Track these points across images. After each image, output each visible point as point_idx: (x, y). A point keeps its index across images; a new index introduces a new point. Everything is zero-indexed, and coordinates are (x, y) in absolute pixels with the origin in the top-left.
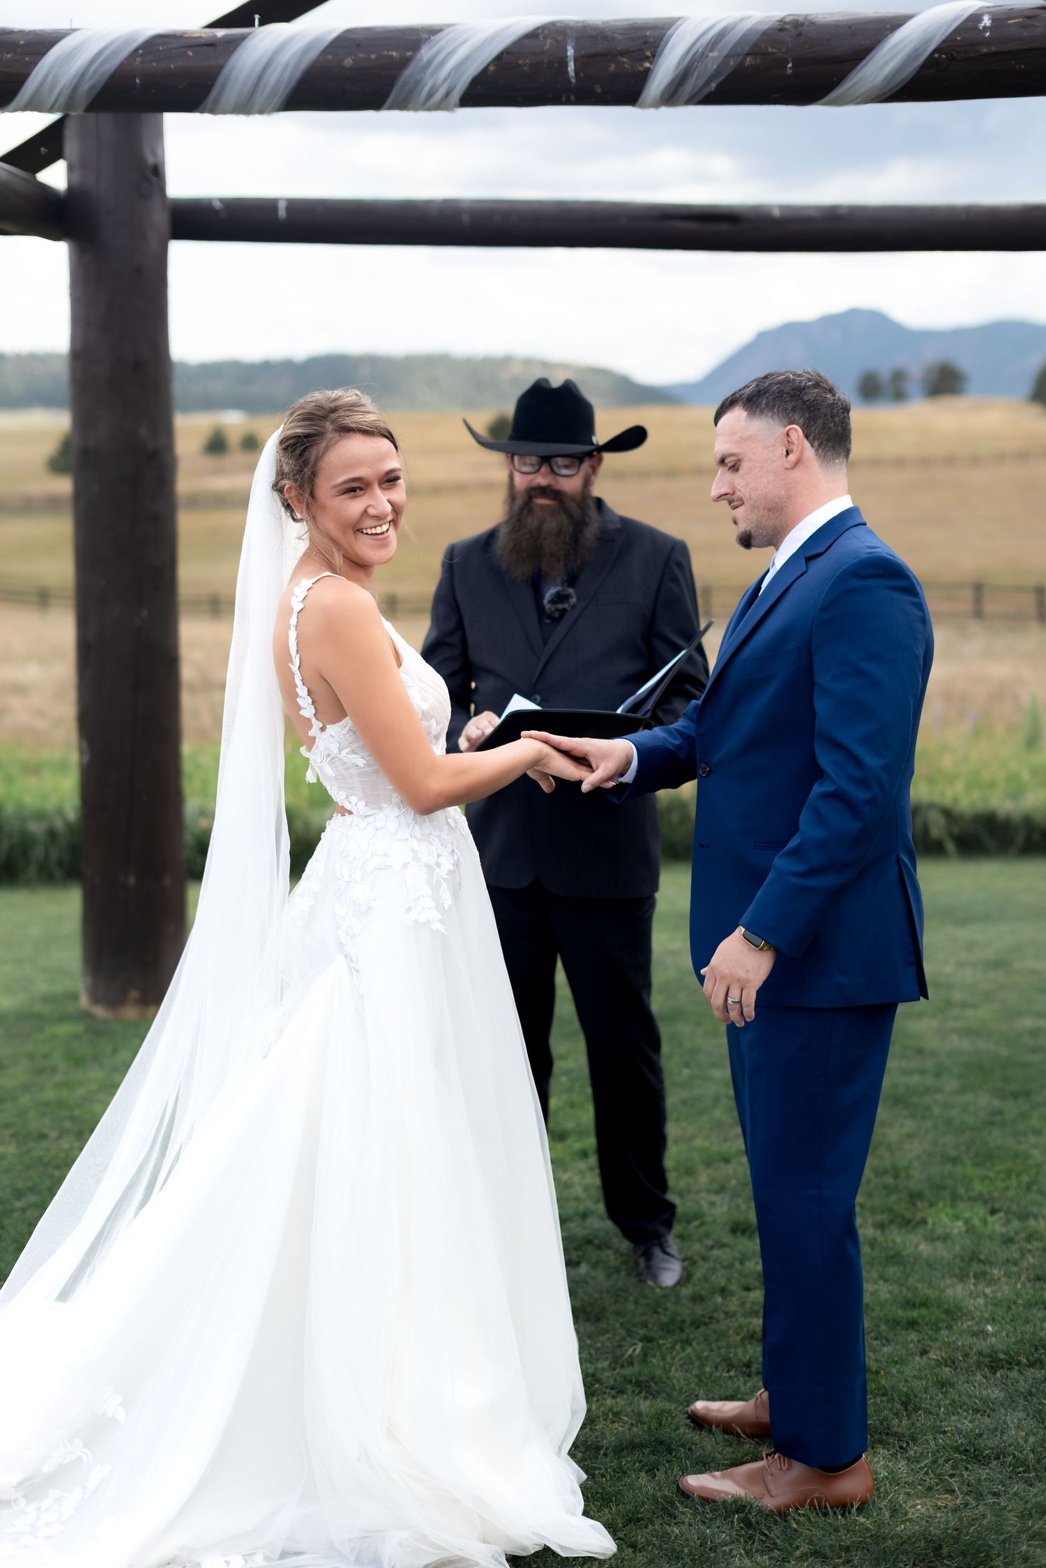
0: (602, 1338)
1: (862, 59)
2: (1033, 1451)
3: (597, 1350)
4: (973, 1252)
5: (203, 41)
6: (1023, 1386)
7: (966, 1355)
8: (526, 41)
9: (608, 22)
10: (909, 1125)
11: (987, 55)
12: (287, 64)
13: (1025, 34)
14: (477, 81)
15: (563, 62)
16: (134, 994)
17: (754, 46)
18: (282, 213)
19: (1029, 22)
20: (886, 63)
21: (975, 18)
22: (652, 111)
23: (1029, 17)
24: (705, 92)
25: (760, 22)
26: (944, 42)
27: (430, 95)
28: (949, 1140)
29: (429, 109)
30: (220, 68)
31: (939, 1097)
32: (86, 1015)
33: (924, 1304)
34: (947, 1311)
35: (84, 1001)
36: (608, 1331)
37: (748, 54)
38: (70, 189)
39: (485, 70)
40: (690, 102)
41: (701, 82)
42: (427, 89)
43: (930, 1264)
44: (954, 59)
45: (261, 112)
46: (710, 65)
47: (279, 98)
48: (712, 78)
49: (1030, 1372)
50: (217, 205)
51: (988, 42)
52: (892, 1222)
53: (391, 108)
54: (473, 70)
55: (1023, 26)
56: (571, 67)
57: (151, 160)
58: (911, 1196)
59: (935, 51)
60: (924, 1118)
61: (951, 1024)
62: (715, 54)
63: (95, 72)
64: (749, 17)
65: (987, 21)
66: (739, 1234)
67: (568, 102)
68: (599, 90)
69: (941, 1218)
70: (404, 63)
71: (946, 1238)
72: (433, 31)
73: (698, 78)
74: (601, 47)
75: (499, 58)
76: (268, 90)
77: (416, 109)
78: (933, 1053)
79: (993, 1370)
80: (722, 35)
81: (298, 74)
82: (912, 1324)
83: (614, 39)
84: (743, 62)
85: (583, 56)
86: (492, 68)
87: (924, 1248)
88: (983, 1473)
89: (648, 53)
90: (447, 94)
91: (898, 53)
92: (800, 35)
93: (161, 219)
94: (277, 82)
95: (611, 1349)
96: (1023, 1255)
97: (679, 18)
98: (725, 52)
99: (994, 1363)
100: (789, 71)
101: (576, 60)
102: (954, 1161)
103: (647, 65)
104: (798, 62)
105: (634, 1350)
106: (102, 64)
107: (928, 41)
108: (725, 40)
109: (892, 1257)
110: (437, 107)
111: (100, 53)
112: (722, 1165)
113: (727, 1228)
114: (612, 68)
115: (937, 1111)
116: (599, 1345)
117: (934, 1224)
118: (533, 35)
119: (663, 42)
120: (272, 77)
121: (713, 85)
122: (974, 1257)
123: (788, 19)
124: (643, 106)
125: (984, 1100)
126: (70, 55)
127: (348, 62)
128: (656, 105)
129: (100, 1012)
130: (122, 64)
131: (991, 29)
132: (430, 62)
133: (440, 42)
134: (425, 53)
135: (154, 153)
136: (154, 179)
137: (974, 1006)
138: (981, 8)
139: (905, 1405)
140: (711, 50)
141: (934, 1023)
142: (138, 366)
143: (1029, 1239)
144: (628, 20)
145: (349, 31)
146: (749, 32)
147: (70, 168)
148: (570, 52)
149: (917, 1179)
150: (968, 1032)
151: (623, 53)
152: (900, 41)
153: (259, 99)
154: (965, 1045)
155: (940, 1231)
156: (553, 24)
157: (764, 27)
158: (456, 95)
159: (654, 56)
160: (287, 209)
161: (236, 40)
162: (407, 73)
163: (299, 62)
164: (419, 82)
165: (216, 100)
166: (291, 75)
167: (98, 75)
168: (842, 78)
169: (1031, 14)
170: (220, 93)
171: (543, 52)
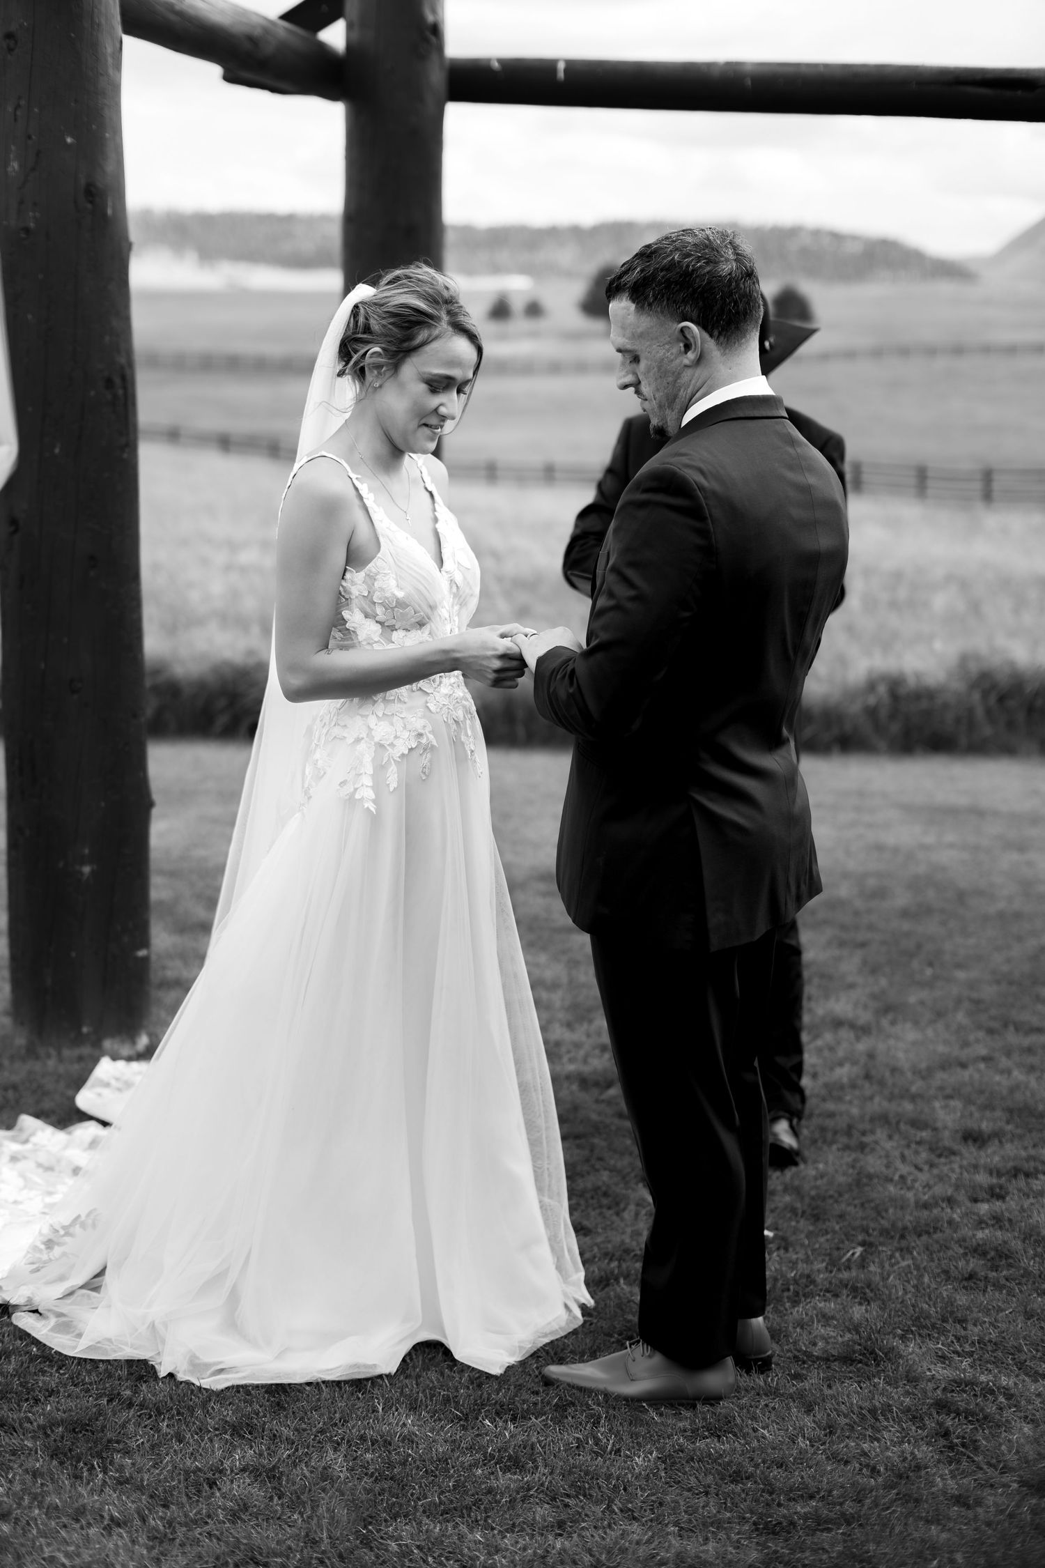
0: (822, 1240)
3: (814, 1250)
18: (561, 75)
36: (827, 1233)
38: (349, 49)
50: (496, 65)
57: (430, 18)
66: (970, 1142)
93: (437, 78)
95: (828, 1251)
105: (853, 1254)
112: (959, 1070)
113: (959, 1135)
116: (817, 1246)
135: (434, 11)
136: (433, 39)
142: (409, 230)
147: (350, 27)
160: (566, 70)
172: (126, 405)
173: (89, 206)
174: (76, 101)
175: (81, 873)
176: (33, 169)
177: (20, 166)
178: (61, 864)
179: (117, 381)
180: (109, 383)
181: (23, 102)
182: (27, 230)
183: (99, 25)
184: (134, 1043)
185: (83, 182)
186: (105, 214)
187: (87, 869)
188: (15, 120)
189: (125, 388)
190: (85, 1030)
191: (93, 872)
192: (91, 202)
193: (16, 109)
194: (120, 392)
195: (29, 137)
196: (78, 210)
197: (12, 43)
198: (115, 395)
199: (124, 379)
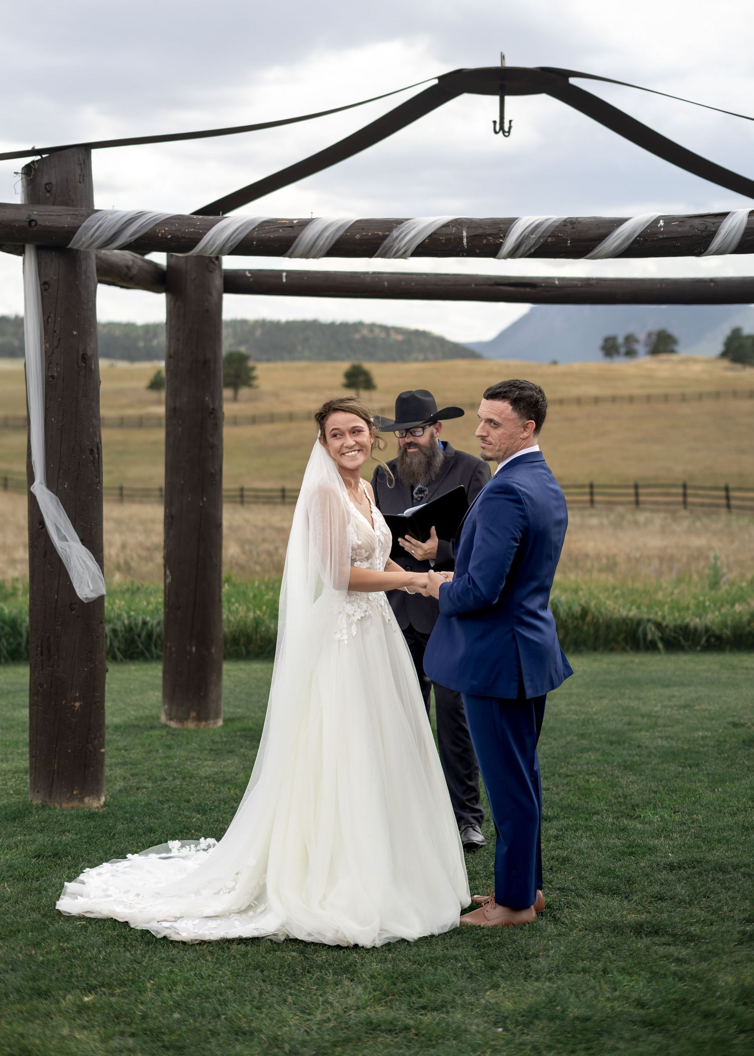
1: (603, 239)
2: (688, 896)
4: (664, 828)
5: (287, 225)
6: (685, 875)
7: (658, 865)
8: (443, 228)
9: (483, 219)
10: (632, 778)
11: (662, 239)
12: (328, 237)
13: (680, 230)
14: (419, 246)
15: (461, 238)
16: (193, 714)
17: (553, 232)
18: (284, 279)
19: (681, 224)
20: (614, 242)
21: (657, 221)
23: (681, 222)
24: (529, 253)
25: (555, 221)
26: (642, 232)
27: (396, 252)
28: (653, 785)
29: (395, 258)
30: (295, 238)
31: (649, 766)
32: (165, 726)
33: (638, 846)
34: (649, 849)
35: (163, 718)
37: (549, 237)
38: (168, 266)
39: (424, 241)
40: (521, 257)
41: (527, 248)
42: (395, 249)
43: (642, 833)
44: (646, 240)
45: (314, 257)
46: (531, 241)
47: (324, 251)
48: (532, 247)
49: (689, 871)
50: (248, 273)
51: (663, 233)
52: (622, 816)
53: (377, 257)
54: (419, 241)
55: (679, 226)
56: (465, 241)
58: (633, 806)
59: (638, 236)
60: (641, 775)
61: (657, 734)
62: (534, 236)
63: (234, 238)
64: (549, 219)
65: (662, 223)
67: (462, 256)
68: (478, 251)
69: (649, 813)
70: (385, 237)
71: (650, 823)
72: (399, 222)
73: (525, 247)
74: (480, 231)
75: (430, 236)
76: (319, 247)
77: (389, 258)
78: (647, 747)
79: (671, 870)
80: (537, 227)
81: (333, 242)
82: (632, 854)
83: (484, 227)
84: (546, 240)
85: (471, 236)
86: (427, 241)
87: (639, 826)
88: (664, 904)
89: (502, 235)
90: (405, 252)
91: (620, 237)
92: (574, 228)
93: (218, 282)
94: (323, 244)
96: (689, 830)
97: (517, 218)
98: (538, 235)
99: (671, 867)
100: (569, 245)
101: (467, 238)
102: (656, 792)
103: (501, 240)
104: (573, 240)
106: (237, 235)
107: (634, 232)
108: (538, 230)
109: (623, 830)
110: (400, 257)
111: (237, 229)
114: (485, 242)
115: (647, 772)
117: (644, 817)
118: (447, 225)
119: (509, 231)
120: (321, 242)
121: (533, 250)
122: (664, 829)
123: (568, 220)
124: (499, 258)
125: (673, 768)
126: (223, 230)
127: (358, 236)
128: (505, 258)
129: (173, 724)
130: (247, 235)
131: (664, 227)
132: (397, 238)
133: (403, 227)
134: (395, 233)
137: (672, 726)
138: (660, 216)
139: (628, 881)
140: (532, 235)
141: (648, 734)
142: (205, 363)
143: (692, 823)
144: (492, 219)
145: (358, 221)
146: (550, 226)
148: (465, 234)
149: (637, 799)
150: (667, 738)
151: (489, 235)
152: (622, 232)
153: (313, 252)
154: (665, 743)
155: (647, 819)
156: (456, 220)
157: (557, 224)
158: (409, 252)
159: (504, 237)
160: (286, 276)
161: (304, 224)
162: (386, 242)
163: (334, 236)
164: (391, 246)
165: (292, 253)
166: (330, 242)
167: (235, 240)
168: (594, 248)
169: (683, 220)
170: (295, 249)
171: (451, 234)
172: (99, 463)
173: (84, 365)
174: (78, 314)
175: (75, 707)
176: (57, 347)
177: (50, 346)
178: (64, 702)
179: (95, 450)
180: (92, 451)
181: (52, 315)
182: (53, 377)
183: (89, 277)
184: (99, 800)
185: (81, 353)
186: (91, 369)
187: (77, 704)
188: (48, 323)
189: (98, 454)
190: (75, 792)
191: (80, 705)
192: (85, 363)
193: (48, 319)
194: (97, 456)
195: (55, 332)
196: (78, 367)
197: (47, 287)
198: (94, 458)
199: (98, 449)
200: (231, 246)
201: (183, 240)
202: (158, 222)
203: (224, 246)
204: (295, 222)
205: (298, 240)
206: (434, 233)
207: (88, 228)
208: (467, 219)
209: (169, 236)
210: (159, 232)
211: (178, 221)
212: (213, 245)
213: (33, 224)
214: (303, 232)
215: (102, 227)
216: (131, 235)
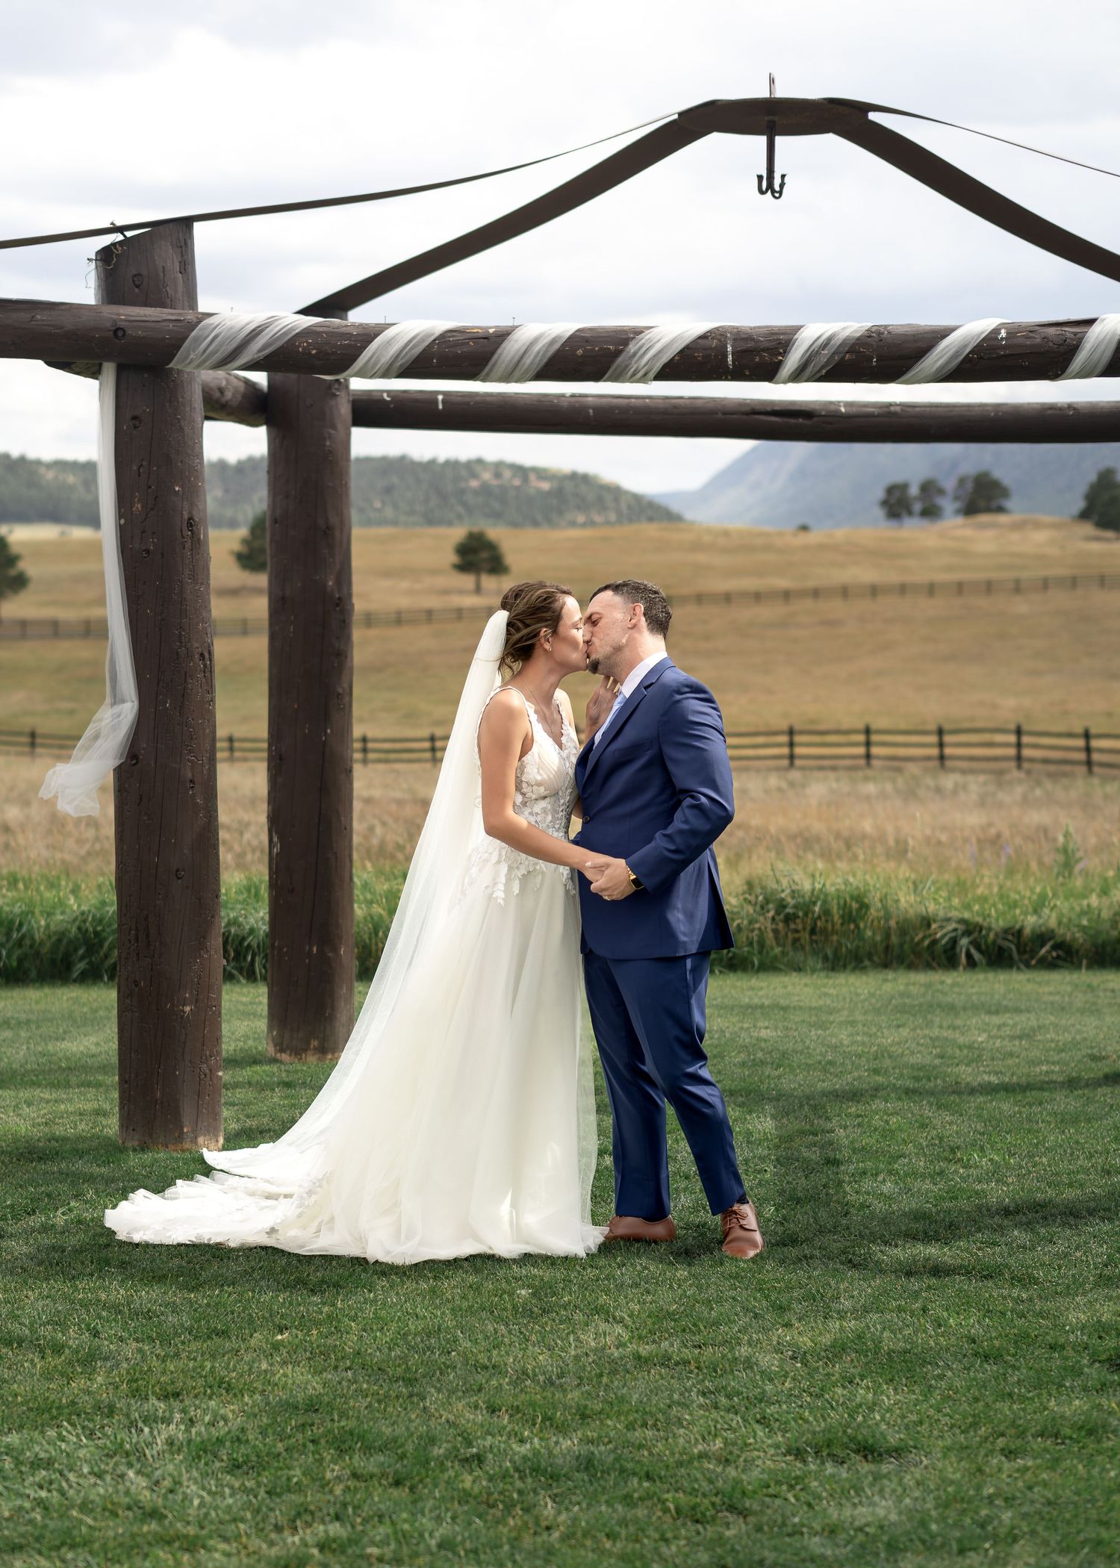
1: (922, 357)
5: (480, 336)
8: (699, 341)
9: (753, 327)
11: (1004, 356)
12: (538, 353)
13: (1027, 342)
14: (666, 366)
15: (725, 355)
16: (314, 1044)
17: (854, 345)
19: (1031, 334)
20: (938, 360)
21: (996, 331)
22: (781, 386)
23: (1031, 332)
24: (818, 375)
25: (855, 331)
26: (975, 346)
27: (634, 375)
28: (979, 1126)
29: (632, 382)
30: (493, 353)
35: (270, 1051)
37: (847, 352)
39: (672, 359)
40: (808, 380)
41: (817, 369)
42: (632, 369)
44: (982, 358)
45: (516, 382)
46: (822, 359)
47: (533, 372)
48: (823, 367)
51: (1005, 347)
52: (937, 1160)
53: (606, 379)
54: (665, 359)
55: (1027, 337)
56: (730, 358)
58: (951, 1148)
59: (970, 353)
62: (825, 351)
63: (406, 354)
64: (846, 330)
65: (1003, 333)
67: (726, 379)
68: (748, 373)
69: (973, 1156)
70: (618, 353)
71: (976, 1166)
72: (638, 332)
73: (814, 366)
74: (750, 345)
75: (681, 352)
76: (526, 366)
77: (623, 382)
80: (829, 339)
81: (545, 360)
83: (759, 341)
84: (843, 357)
85: (738, 352)
86: (676, 358)
87: (961, 1171)
89: (780, 350)
90: (645, 374)
91: (945, 353)
92: (881, 338)
94: (532, 363)
97: (802, 327)
98: (832, 350)
100: (875, 363)
101: (733, 354)
102: (982, 1134)
103: (780, 357)
104: (880, 358)
106: (412, 348)
107: (966, 346)
108: (831, 343)
110: (638, 381)
111: (410, 341)
114: (757, 359)
115: (970, 1112)
117: (968, 1160)
118: (704, 337)
119: (791, 344)
120: (528, 361)
121: (824, 371)
122: (995, 1173)
123: (875, 328)
124: (777, 383)
125: (1006, 1107)
126: (389, 342)
127: (580, 352)
128: (785, 382)
130: (424, 350)
131: (1006, 339)
132: (635, 354)
133: (644, 338)
134: (632, 348)
138: (998, 325)
140: (822, 349)
142: (328, 530)
143: (1034, 1166)
144: (767, 327)
145: (579, 330)
146: (846, 339)
148: (730, 349)
149: (957, 1141)
151: (765, 350)
152: (946, 347)
153: (517, 373)
156: (717, 329)
157: (856, 335)
158: (652, 374)
159: (784, 352)
160: (442, 402)
161: (502, 336)
162: (619, 360)
163: (547, 351)
164: (627, 366)
165: (488, 375)
166: (541, 360)
167: (407, 358)
168: (908, 368)
169: (1032, 329)
170: (491, 370)
171: (710, 348)
172: (211, 672)
173: (189, 533)
174: (181, 461)
175: (185, 1013)
176: (152, 509)
177: (142, 507)
179: (205, 654)
180: (202, 655)
181: (144, 463)
182: (148, 552)
185: (186, 517)
186: (199, 539)
187: (187, 1009)
188: (139, 475)
189: (211, 660)
190: (185, 1130)
191: (192, 1011)
192: (190, 530)
193: (139, 468)
194: (208, 662)
195: (149, 486)
196: (183, 537)
197: (137, 423)
198: (205, 666)
199: (210, 653)
200: (401, 365)
201: (333, 357)
202: (294, 333)
203: (391, 365)
204: (491, 331)
205: (495, 357)
206: (687, 348)
207: (198, 340)
208: (734, 327)
209: (314, 352)
210: (299, 346)
211: (325, 329)
212: (375, 364)
213: (120, 333)
214: (503, 345)
215: (219, 339)
216: (260, 351)
